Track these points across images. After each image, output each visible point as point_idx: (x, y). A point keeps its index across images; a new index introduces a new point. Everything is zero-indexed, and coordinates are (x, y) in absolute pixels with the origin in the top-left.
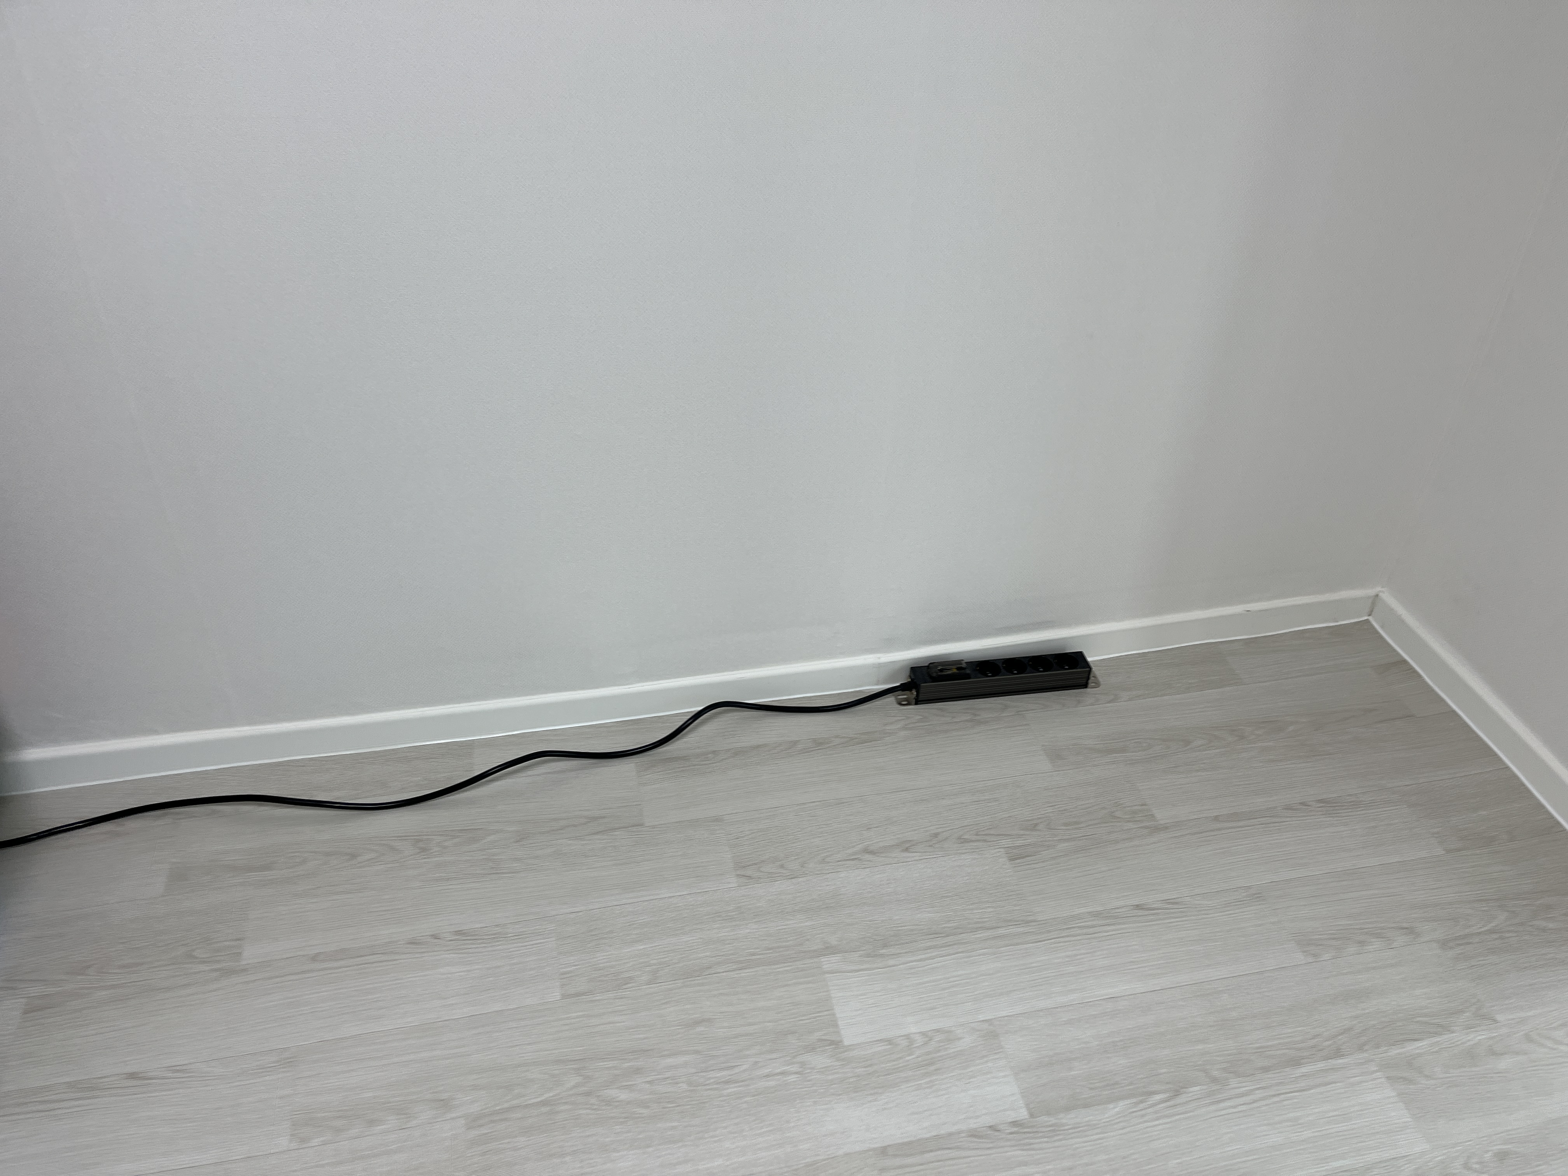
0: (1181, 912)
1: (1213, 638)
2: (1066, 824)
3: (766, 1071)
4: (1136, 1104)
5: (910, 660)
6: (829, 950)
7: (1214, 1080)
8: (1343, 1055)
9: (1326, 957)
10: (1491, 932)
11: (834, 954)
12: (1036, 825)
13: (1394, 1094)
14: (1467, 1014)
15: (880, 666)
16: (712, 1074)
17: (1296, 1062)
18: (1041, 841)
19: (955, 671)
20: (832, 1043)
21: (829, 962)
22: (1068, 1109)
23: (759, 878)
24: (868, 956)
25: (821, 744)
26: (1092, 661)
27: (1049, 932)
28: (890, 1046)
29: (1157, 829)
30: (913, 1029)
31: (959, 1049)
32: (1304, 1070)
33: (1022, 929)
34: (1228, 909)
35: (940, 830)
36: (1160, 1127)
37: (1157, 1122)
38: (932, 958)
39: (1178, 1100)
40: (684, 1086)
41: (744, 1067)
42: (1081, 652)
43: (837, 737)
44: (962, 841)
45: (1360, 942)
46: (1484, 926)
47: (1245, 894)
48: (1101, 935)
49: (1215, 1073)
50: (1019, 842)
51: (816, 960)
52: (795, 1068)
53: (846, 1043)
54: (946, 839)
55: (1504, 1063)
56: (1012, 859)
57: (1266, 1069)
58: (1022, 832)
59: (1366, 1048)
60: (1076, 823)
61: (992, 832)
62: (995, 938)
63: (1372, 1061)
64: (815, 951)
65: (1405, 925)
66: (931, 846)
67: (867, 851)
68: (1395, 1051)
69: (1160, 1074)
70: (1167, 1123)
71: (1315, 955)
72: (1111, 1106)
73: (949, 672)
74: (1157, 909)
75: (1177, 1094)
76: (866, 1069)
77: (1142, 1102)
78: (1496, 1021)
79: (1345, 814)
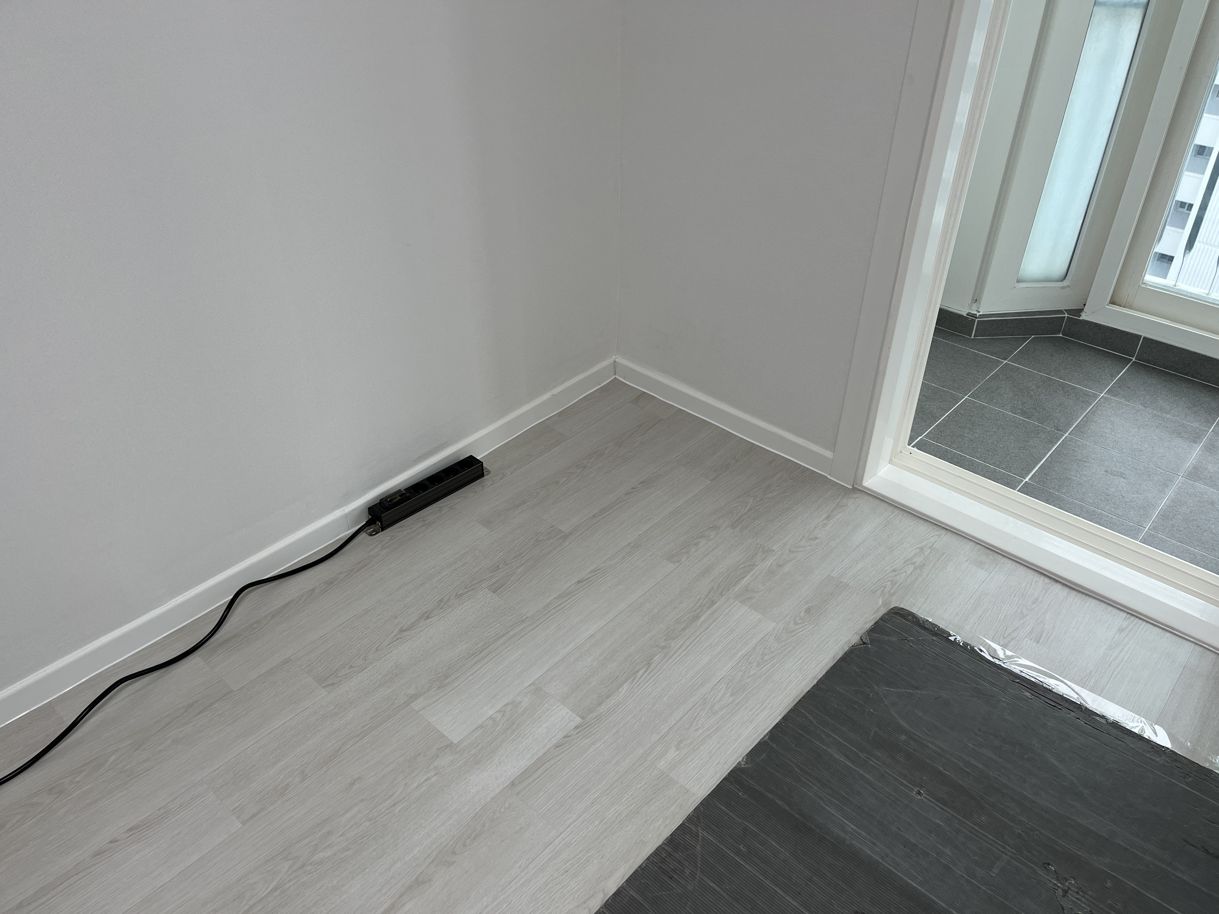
0: (603, 573)
1: (539, 420)
2: (515, 558)
3: (415, 785)
4: (633, 680)
5: (364, 504)
6: (414, 697)
7: (664, 648)
8: (716, 602)
9: (683, 559)
10: (750, 510)
11: (418, 698)
12: (498, 566)
13: (747, 608)
14: (759, 554)
15: (346, 515)
16: (380, 807)
17: (697, 617)
18: (506, 574)
19: (399, 498)
20: (447, 746)
21: (417, 705)
22: (600, 704)
23: (340, 681)
24: (439, 688)
25: (332, 583)
26: (480, 459)
27: (538, 619)
28: (482, 729)
29: (566, 536)
30: (491, 712)
31: (524, 708)
32: (702, 619)
33: (522, 627)
34: (625, 560)
35: (441, 597)
36: (651, 685)
37: (647, 684)
38: (480, 668)
39: (652, 667)
40: (368, 824)
41: (400, 790)
42: (471, 456)
43: (341, 573)
44: (459, 596)
45: (695, 544)
46: (745, 509)
47: (629, 548)
48: (567, 607)
49: (662, 644)
50: (494, 580)
51: (409, 707)
52: (433, 773)
53: (455, 741)
54: (449, 599)
55: (787, 568)
56: (494, 592)
57: (684, 629)
58: (492, 574)
59: (723, 593)
60: (521, 554)
61: (474, 582)
62: (510, 639)
63: (730, 598)
64: (405, 703)
65: (711, 526)
66: (442, 608)
67: (402, 631)
68: (737, 588)
69: (636, 660)
70: (652, 682)
71: (679, 561)
72: (621, 689)
73: (396, 500)
74: (588, 579)
75: (649, 664)
76: (476, 749)
77: (635, 679)
78: (773, 551)
79: (656, 484)
